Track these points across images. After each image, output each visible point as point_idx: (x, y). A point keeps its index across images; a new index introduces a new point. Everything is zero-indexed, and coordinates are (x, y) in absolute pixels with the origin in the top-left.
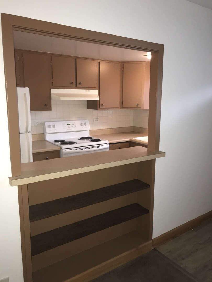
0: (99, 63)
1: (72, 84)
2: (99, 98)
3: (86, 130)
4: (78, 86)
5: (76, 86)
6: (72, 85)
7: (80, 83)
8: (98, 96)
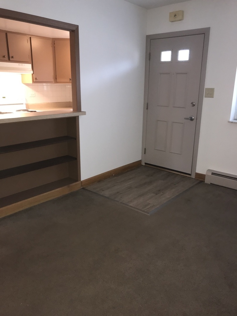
0: (30, 38)
1: (5, 57)
2: (32, 72)
3: (22, 104)
4: (11, 59)
5: (9, 59)
6: (4, 59)
7: (12, 57)
8: (32, 70)
